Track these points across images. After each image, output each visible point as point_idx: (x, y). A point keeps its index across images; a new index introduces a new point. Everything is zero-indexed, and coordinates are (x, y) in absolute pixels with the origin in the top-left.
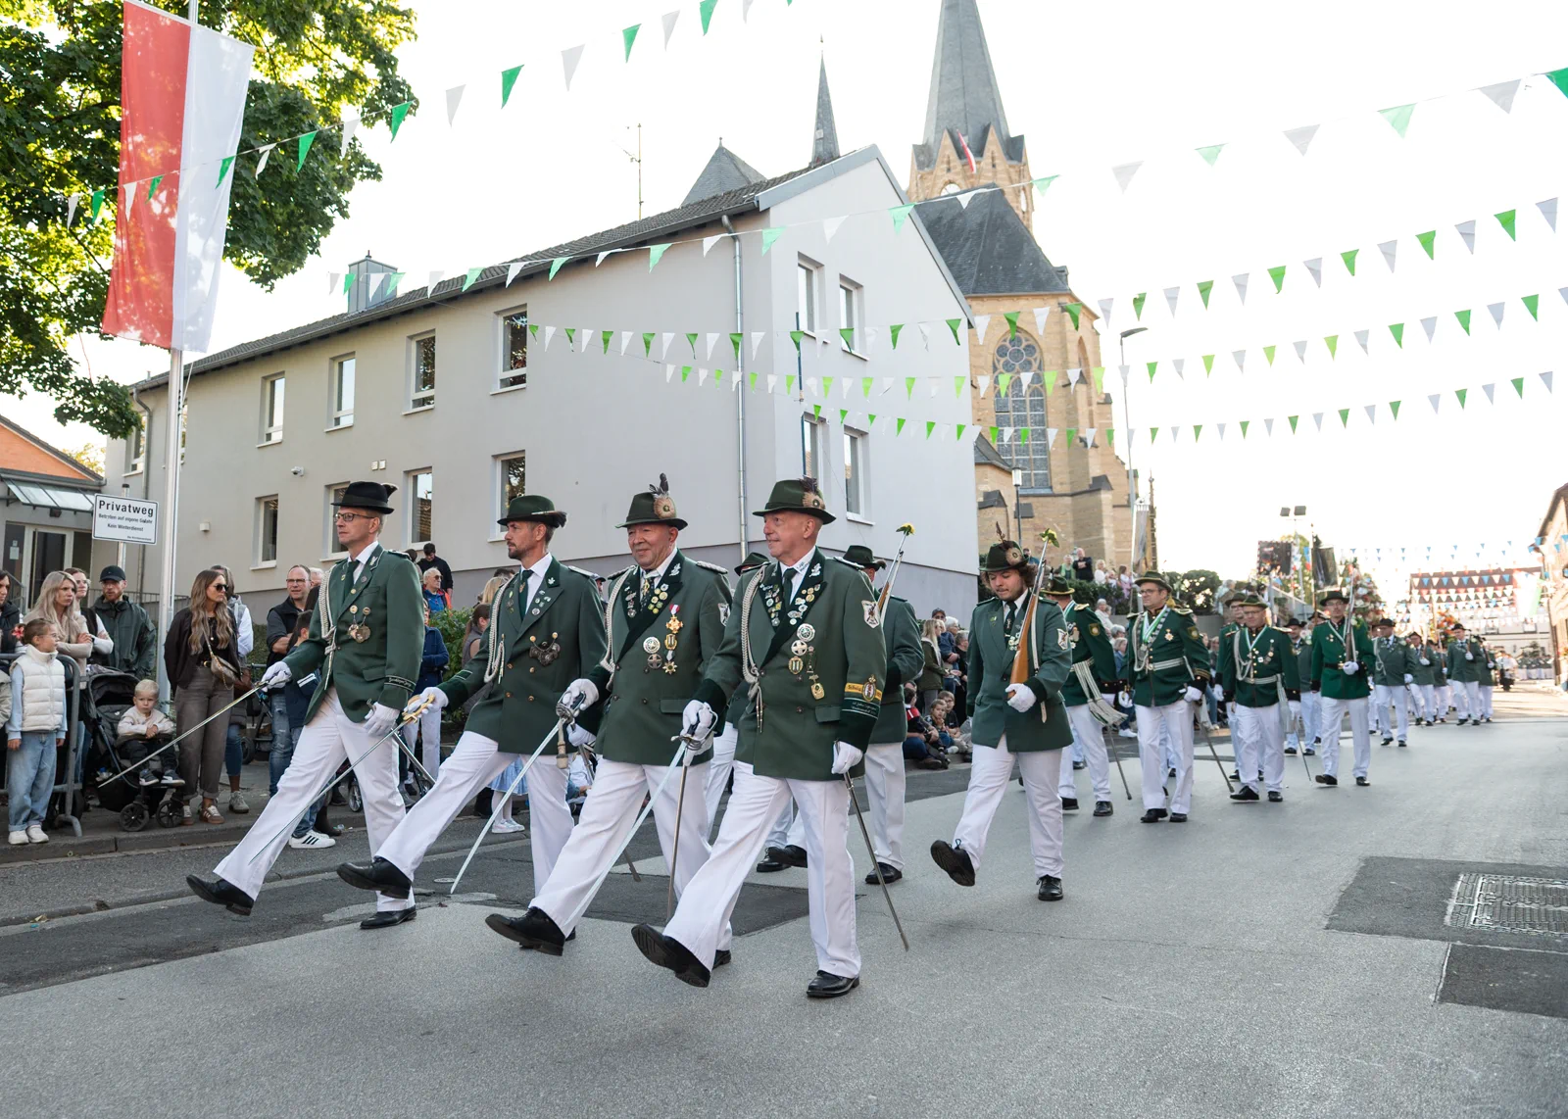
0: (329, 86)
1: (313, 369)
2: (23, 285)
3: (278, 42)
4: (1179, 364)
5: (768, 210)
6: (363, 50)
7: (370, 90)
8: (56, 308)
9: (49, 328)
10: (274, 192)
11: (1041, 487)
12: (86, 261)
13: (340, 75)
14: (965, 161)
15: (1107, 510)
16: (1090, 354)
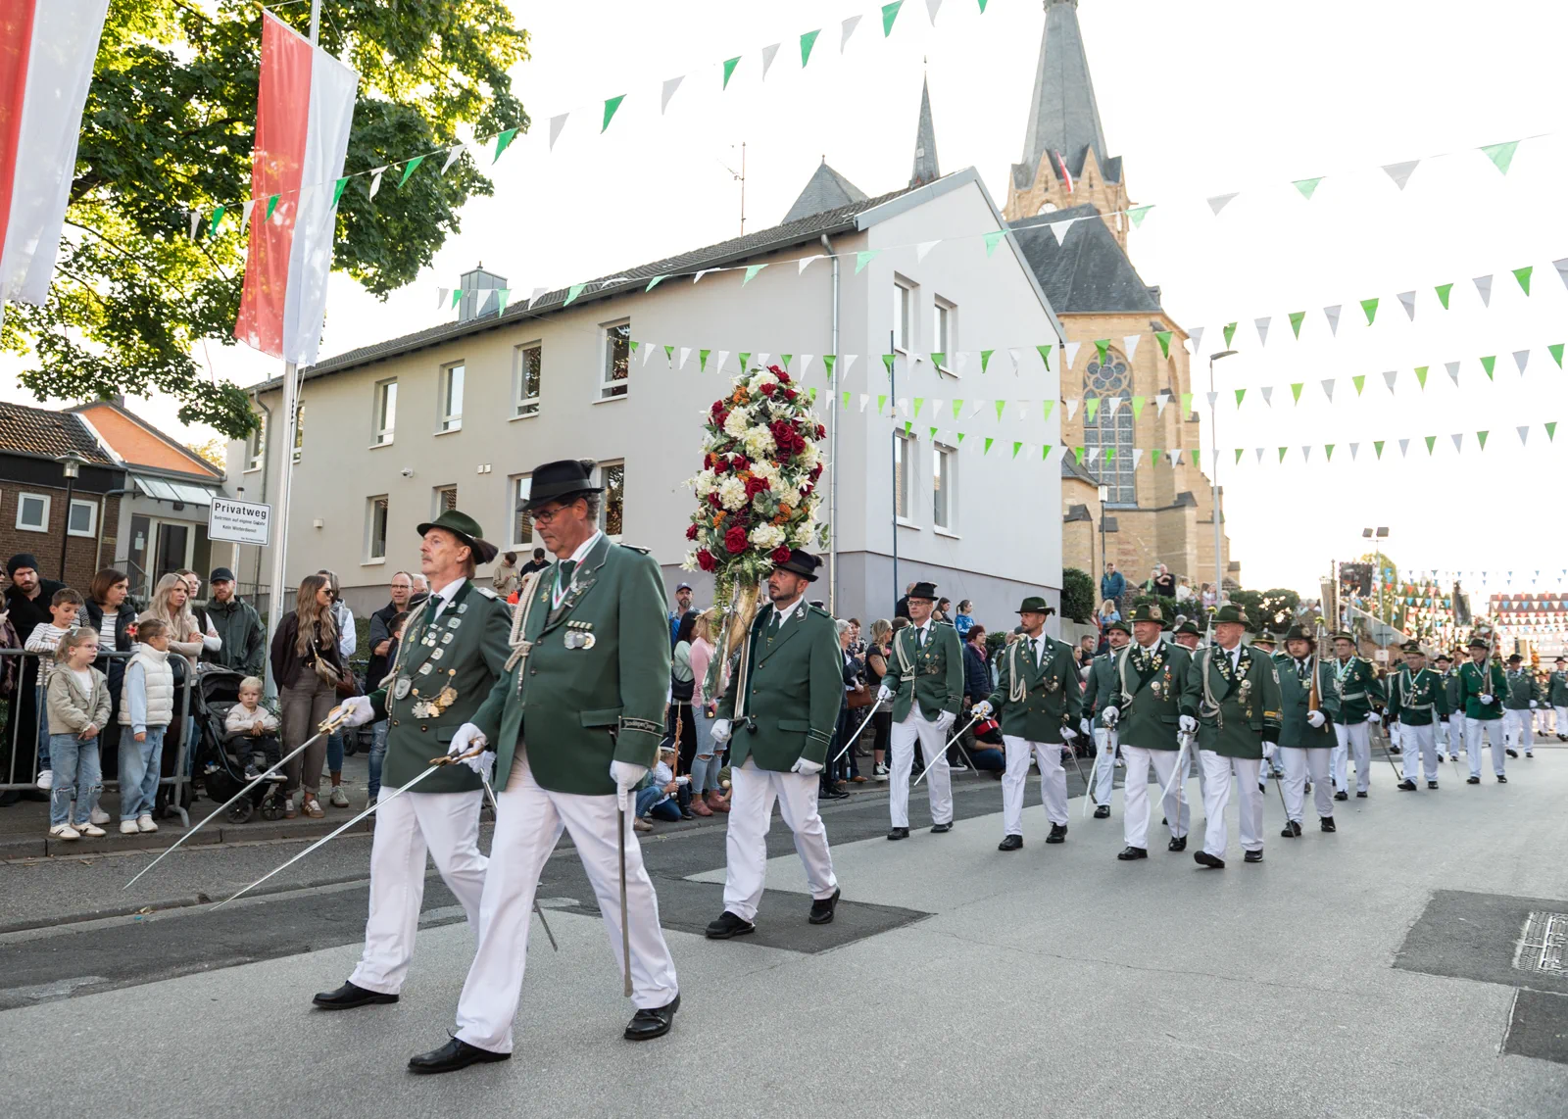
0: (445, 104)
1: (423, 376)
2: (151, 292)
3: (397, 62)
4: (1267, 392)
5: (867, 229)
6: (479, 69)
7: (484, 108)
8: (182, 314)
9: (175, 333)
10: (388, 207)
11: (1127, 502)
12: (211, 270)
13: (456, 93)
14: (1062, 181)
15: (1191, 527)
16: (1179, 374)
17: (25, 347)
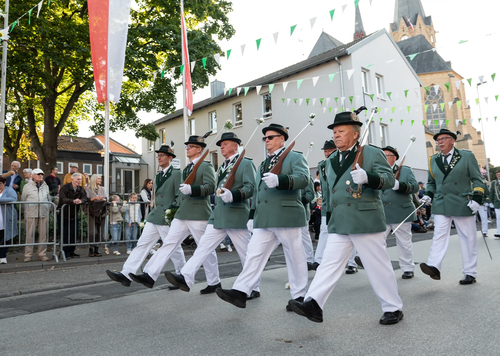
1: (203, 117)
14: (409, 27)
16: (461, 92)
17: (89, 118)
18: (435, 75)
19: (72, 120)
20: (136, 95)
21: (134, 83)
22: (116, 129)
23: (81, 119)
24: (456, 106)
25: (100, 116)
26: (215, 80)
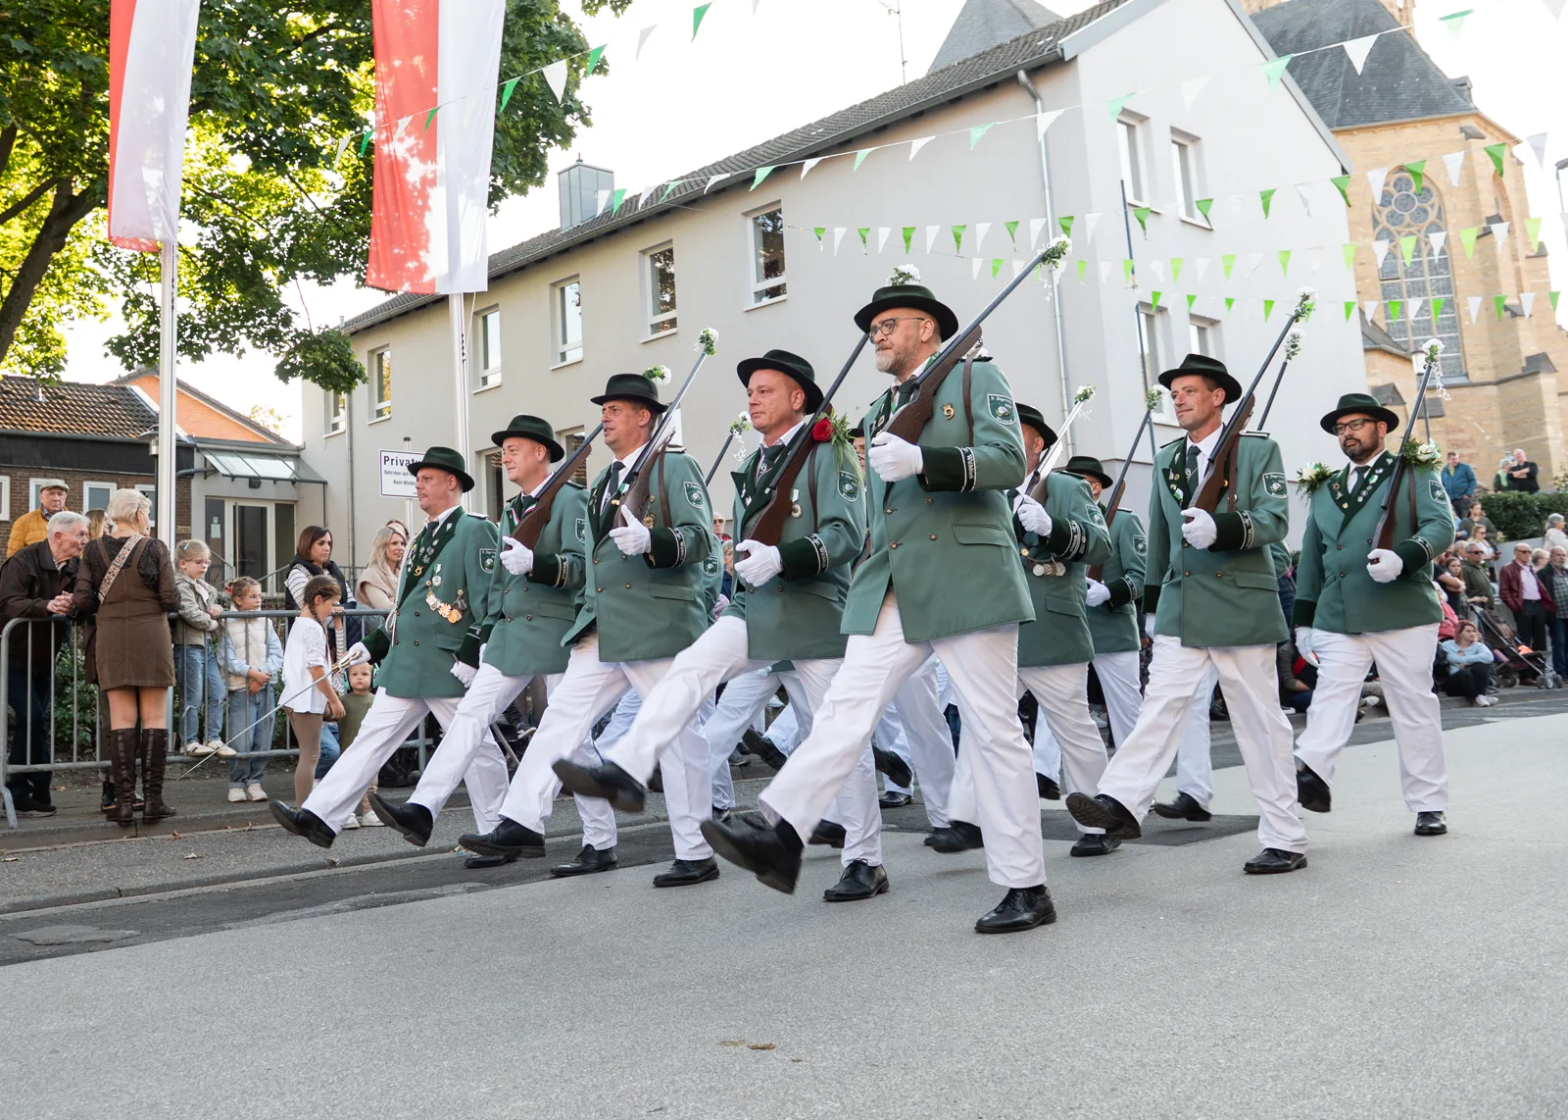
1: (529, 301)
2: (242, 233)
5: (1077, 57)
8: (268, 255)
11: (1454, 375)
12: (297, 199)
15: (1549, 401)
16: (1511, 194)
17: (105, 311)
18: (1409, 131)
19: (44, 319)
20: (280, 221)
21: (273, 177)
22: (207, 349)
23: (75, 314)
24: (1493, 245)
25: (145, 302)
26: (574, 163)
